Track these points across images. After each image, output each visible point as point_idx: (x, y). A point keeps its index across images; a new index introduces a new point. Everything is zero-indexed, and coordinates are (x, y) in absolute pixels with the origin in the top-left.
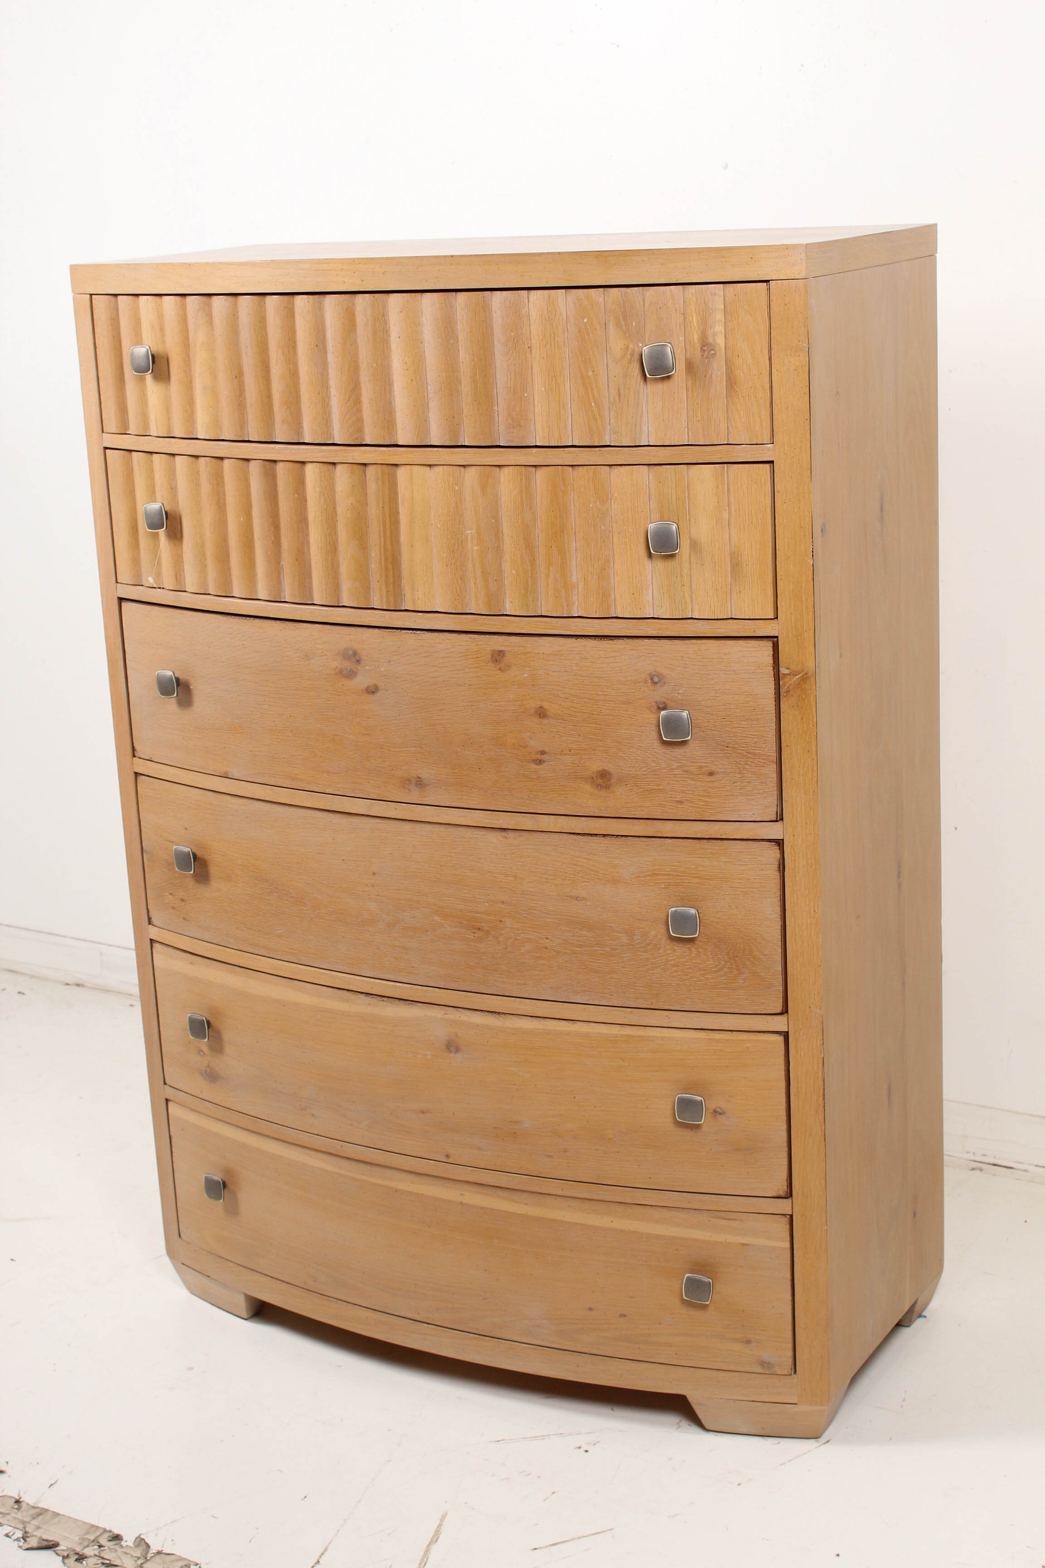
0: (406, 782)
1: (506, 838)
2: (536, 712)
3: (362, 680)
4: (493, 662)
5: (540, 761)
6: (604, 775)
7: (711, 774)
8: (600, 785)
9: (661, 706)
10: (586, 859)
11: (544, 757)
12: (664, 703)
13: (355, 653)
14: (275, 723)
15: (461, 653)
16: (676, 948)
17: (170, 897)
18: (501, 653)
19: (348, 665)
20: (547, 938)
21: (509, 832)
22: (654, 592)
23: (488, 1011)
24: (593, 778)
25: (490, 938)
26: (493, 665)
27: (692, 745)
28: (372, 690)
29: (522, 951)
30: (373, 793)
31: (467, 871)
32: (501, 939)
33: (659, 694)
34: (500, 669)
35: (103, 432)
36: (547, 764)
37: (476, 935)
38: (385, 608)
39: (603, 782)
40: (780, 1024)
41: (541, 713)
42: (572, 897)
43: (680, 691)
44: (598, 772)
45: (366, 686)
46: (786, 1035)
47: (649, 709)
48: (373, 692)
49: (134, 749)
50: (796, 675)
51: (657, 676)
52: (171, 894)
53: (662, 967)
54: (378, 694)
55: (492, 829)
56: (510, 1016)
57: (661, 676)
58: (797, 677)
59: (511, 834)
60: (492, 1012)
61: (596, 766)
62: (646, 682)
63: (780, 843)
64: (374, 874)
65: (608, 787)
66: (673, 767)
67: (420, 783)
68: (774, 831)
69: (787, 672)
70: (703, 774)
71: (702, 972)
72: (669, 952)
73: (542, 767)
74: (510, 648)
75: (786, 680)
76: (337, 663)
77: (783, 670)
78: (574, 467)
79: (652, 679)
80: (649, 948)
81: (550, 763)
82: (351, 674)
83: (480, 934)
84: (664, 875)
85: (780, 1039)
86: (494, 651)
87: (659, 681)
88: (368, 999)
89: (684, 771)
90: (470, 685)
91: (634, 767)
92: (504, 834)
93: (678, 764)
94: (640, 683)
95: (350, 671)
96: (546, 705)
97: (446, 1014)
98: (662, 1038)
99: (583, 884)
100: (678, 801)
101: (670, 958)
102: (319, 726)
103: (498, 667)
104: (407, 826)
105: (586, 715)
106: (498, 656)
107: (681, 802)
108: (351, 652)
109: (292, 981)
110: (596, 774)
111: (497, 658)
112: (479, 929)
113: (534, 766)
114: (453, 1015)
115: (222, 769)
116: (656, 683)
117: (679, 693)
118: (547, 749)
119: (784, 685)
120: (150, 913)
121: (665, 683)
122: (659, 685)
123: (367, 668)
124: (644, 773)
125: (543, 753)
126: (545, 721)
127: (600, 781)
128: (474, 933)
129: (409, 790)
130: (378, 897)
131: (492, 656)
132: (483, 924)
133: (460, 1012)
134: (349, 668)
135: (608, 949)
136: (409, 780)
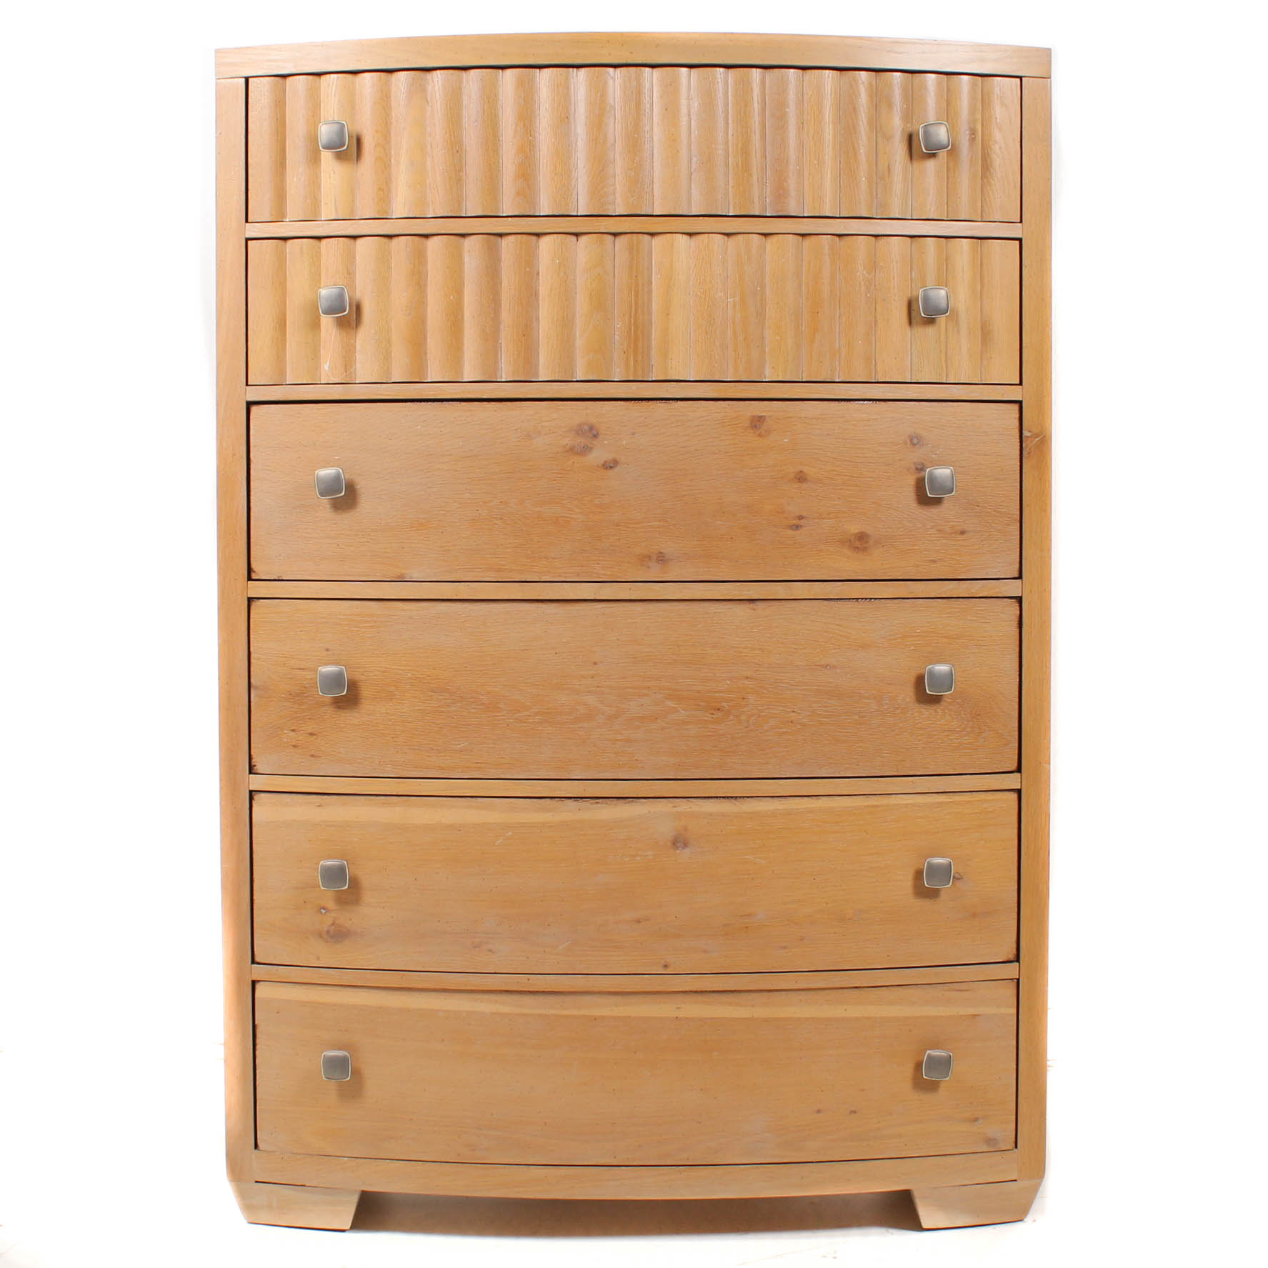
0: (644, 559)
1: (754, 610)
2: (795, 478)
3: (599, 455)
4: (752, 427)
5: (797, 526)
6: (862, 537)
7: (963, 533)
8: (857, 548)
9: (919, 467)
10: (837, 625)
11: (802, 523)
12: (922, 464)
13: (591, 428)
14: (479, 512)
15: (718, 420)
16: (923, 710)
17: (292, 734)
18: (761, 419)
19: (581, 441)
20: (794, 712)
21: (758, 603)
22: (914, 357)
23: (723, 797)
24: (850, 540)
25: (731, 717)
26: (751, 431)
27: (946, 504)
28: (610, 466)
29: (765, 728)
30: (604, 575)
31: (709, 649)
32: (743, 717)
33: (917, 456)
34: (760, 435)
35: (247, 221)
36: (804, 529)
37: (714, 716)
38: (631, 379)
39: (861, 544)
40: (1013, 781)
41: (801, 478)
42: (822, 666)
43: (938, 452)
44: (856, 534)
45: (602, 462)
46: (1019, 792)
47: (908, 470)
48: (611, 467)
49: (250, 570)
50: (1037, 437)
51: (917, 437)
52: (293, 730)
53: (910, 731)
54: (616, 470)
55: (738, 602)
56: (749, 799)
57: (919, 438)
58: (1037, 439)
59: (760, 605)
60: (728, 797)
61: (854, 529)
62: (905, 443)
63: (1019, 600)
64: (595, 663)
65: (865, 550)
66: (928, 527)
67: (661, 559)
68: (1014, 588)
69: (1029, 434)
70: (956, 533)
71: (946, 733)
72: (916, 714)
73: (798, 532)
74: (771, 413)
75: (1028, 442)
76: (567, 441)
77: (1026, 433)
78: (842, 238)
79: (911, 441)
80: (898, 711)
81: (807, 528)
82: (585, 450)
83: (719, 714)
84: (914, 636)
85: (1015, 796)
86: (754, 416)
87: (918, 442)
88: (580, 803)
89: (938, 531)
90: (726, 453)
91: (891, 528)
92: (752, 605)
93: (933, 524)
94: (899, 444)
95: (584, 447)
96: (806, 469)
97: (674, 807)
98: (906, 805)
99: (833, 651)
100: (931, 560)
101: (917, 722)
102: (537, 509)
103: (758, 432)
104: (638, 607)
105: (846, 478)
106: (757, 422)
107: (934, 561)
108: (586, 427)
109: (474, 799)
110: (853, 537)
111: (757, 424)
112: (719, 709)
113: (790, 532)
114: (684, 806)
115: (392, 573)
116: (914, 445)
117: (935, 454)
118: (804, 515)
119: (1027, 447)
120: (253, 761)
121: (923, 445)
122: (917, 446)
123: (606, 442)
124: (900, 533)
125: (801, 518)
126: (804, 486)
127: (857, 544)
128: (713, 714)
129: (648, 567)
130: (598, 689)
131: (752, 421)
132: (723, 704)
133: (692, 802)
134: (582, 445)
135: (856, 717)
136: (650, 557)
